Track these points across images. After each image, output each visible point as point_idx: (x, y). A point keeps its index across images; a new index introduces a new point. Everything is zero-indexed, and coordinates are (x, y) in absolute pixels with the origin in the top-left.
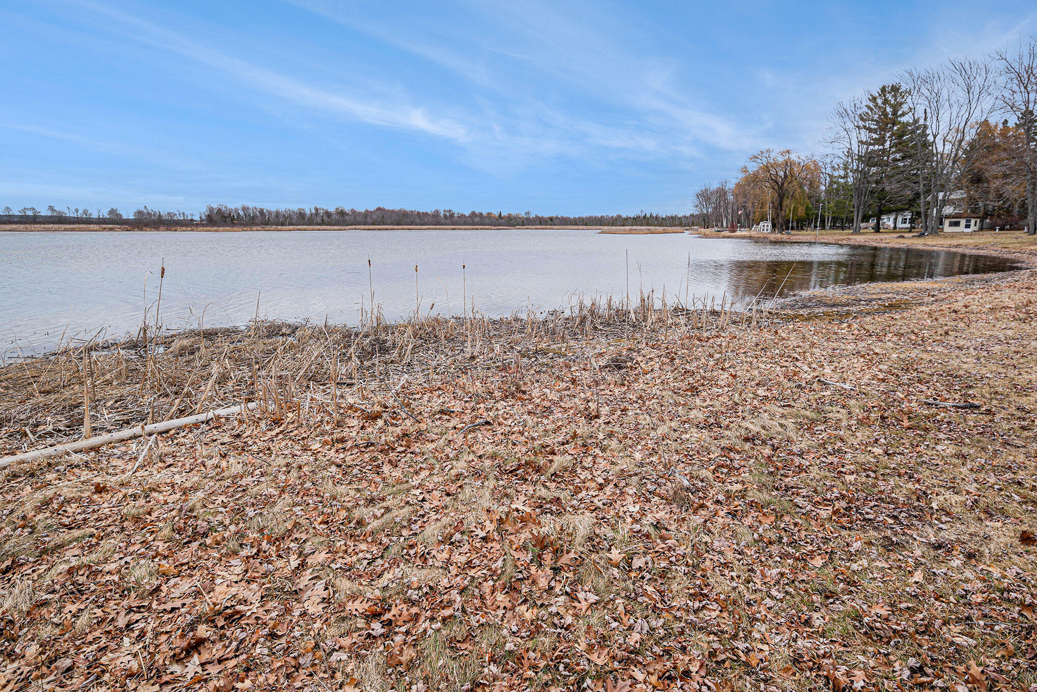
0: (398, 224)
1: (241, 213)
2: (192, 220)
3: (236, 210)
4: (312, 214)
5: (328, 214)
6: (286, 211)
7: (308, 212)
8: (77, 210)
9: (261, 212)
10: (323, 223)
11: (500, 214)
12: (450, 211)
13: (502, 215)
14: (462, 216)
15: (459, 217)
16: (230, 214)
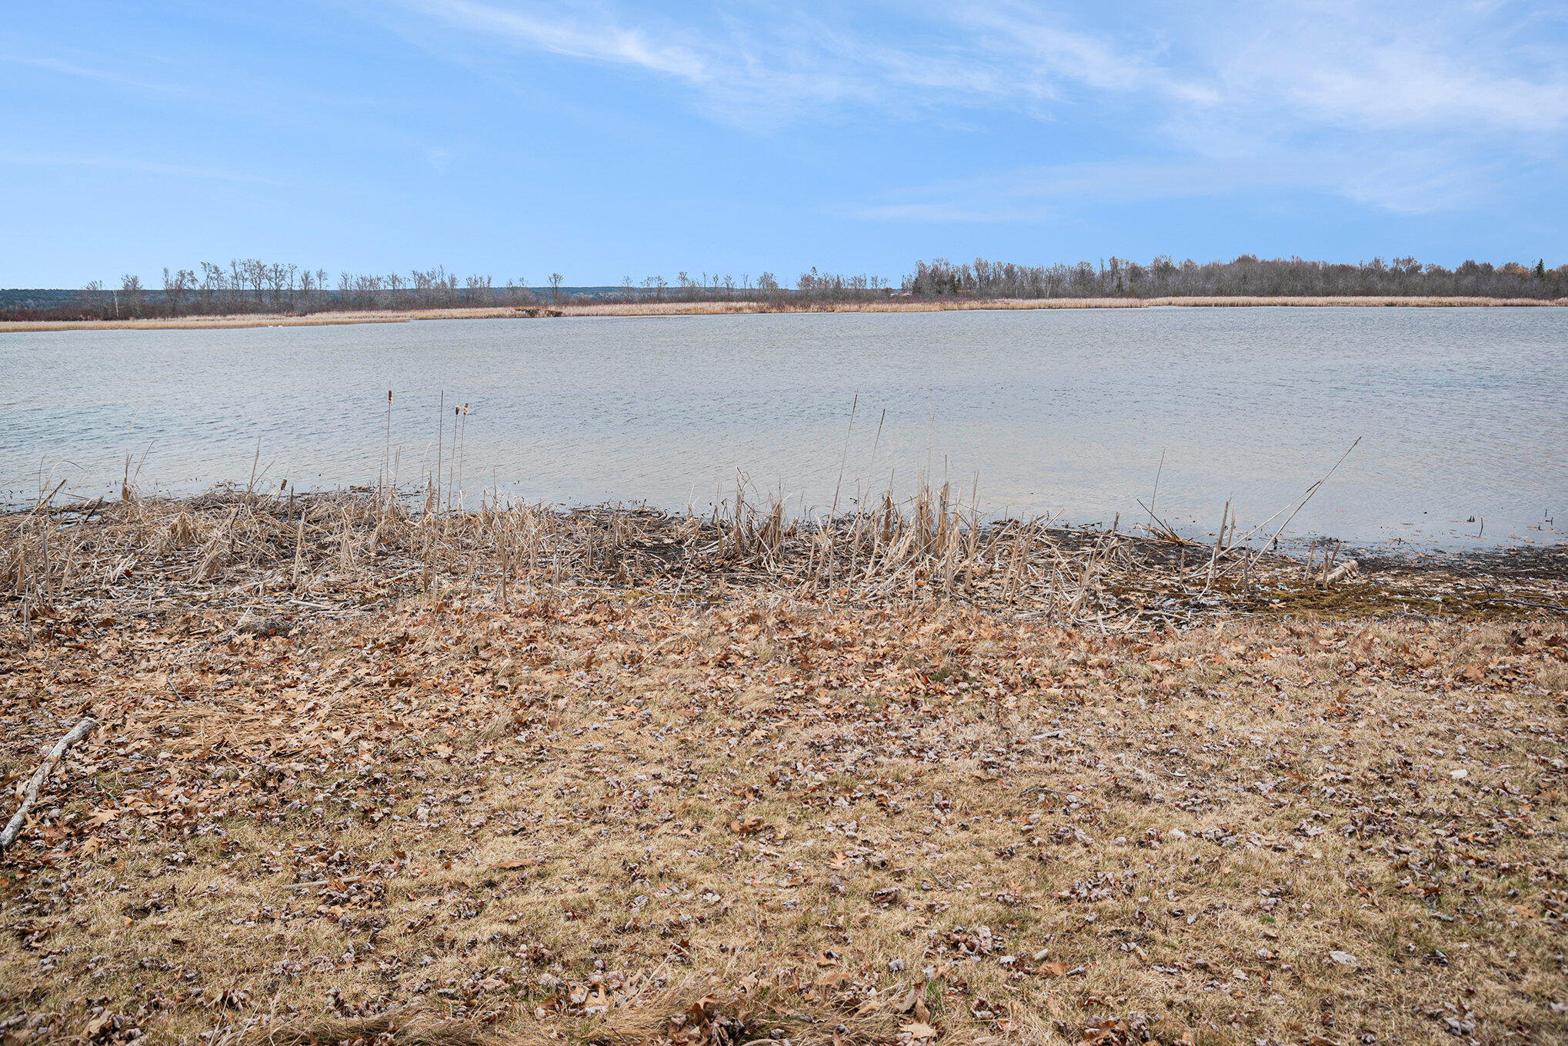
0: (1275, 293)
1: (974, 274)
2: (888, 291)
3: (966, 269)
4: (1103, 275)
5: (1135, 273)
6: (1055, 269)
7: (1097, 271)
8: (716, 279)
9: (1010, 271)
10: (1120, 292)
11: (1540, 267)
12: (1410, 261)
13: (1546, 269)
14: (1439, 273)
15: (1430, 275)
16: (953, 277)
